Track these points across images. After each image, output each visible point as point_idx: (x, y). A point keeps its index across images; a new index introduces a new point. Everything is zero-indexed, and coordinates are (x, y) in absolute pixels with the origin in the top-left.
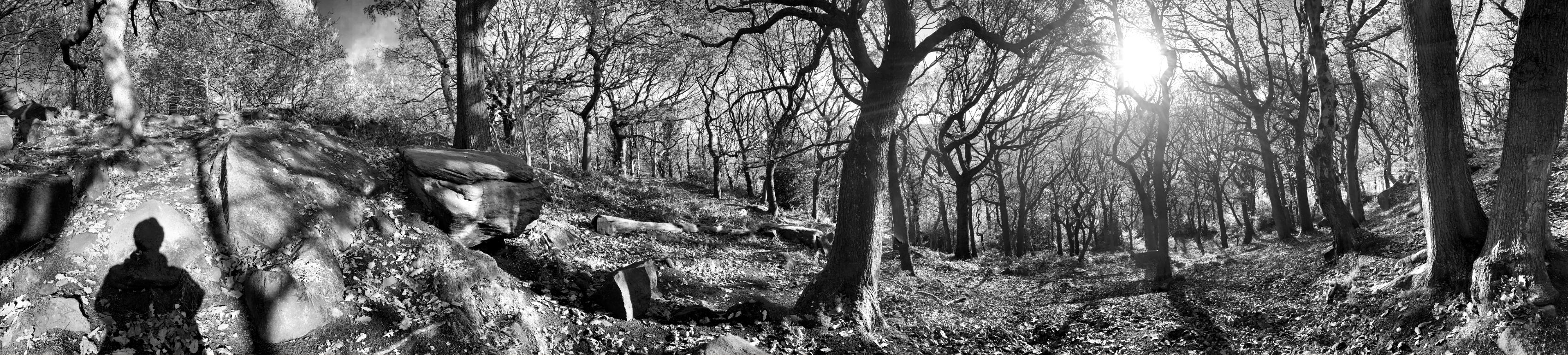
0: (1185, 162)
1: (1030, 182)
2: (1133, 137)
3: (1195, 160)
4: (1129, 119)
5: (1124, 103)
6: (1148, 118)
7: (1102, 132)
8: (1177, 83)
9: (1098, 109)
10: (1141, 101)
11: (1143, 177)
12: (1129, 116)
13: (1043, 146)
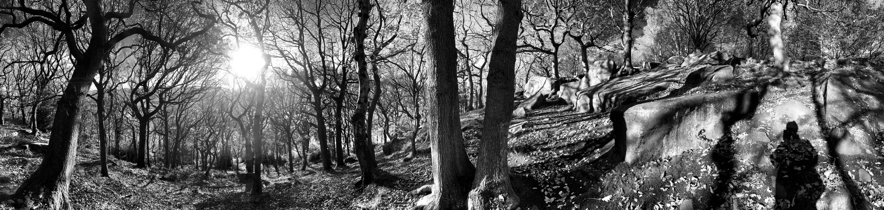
0: (271, 119)
1: (183, 124)
2: (242, 104)
3: (276, 118)
4: (241, 93)
5: (238, 84)
6: (252, 93)
7: (224, 99)
8: (270, 73)
9: (223, 86)
10: (248, 83)
11: (247, 127)
12: (241, 91)
13: (192, 103)
